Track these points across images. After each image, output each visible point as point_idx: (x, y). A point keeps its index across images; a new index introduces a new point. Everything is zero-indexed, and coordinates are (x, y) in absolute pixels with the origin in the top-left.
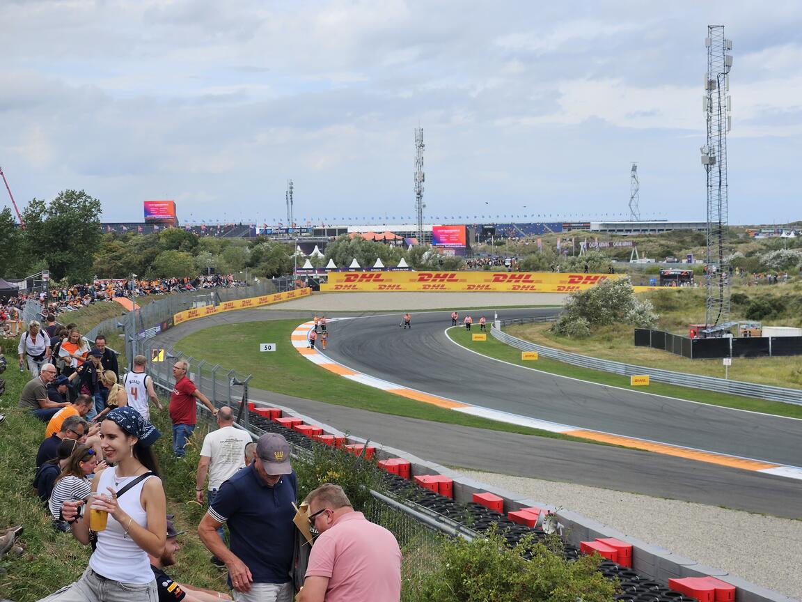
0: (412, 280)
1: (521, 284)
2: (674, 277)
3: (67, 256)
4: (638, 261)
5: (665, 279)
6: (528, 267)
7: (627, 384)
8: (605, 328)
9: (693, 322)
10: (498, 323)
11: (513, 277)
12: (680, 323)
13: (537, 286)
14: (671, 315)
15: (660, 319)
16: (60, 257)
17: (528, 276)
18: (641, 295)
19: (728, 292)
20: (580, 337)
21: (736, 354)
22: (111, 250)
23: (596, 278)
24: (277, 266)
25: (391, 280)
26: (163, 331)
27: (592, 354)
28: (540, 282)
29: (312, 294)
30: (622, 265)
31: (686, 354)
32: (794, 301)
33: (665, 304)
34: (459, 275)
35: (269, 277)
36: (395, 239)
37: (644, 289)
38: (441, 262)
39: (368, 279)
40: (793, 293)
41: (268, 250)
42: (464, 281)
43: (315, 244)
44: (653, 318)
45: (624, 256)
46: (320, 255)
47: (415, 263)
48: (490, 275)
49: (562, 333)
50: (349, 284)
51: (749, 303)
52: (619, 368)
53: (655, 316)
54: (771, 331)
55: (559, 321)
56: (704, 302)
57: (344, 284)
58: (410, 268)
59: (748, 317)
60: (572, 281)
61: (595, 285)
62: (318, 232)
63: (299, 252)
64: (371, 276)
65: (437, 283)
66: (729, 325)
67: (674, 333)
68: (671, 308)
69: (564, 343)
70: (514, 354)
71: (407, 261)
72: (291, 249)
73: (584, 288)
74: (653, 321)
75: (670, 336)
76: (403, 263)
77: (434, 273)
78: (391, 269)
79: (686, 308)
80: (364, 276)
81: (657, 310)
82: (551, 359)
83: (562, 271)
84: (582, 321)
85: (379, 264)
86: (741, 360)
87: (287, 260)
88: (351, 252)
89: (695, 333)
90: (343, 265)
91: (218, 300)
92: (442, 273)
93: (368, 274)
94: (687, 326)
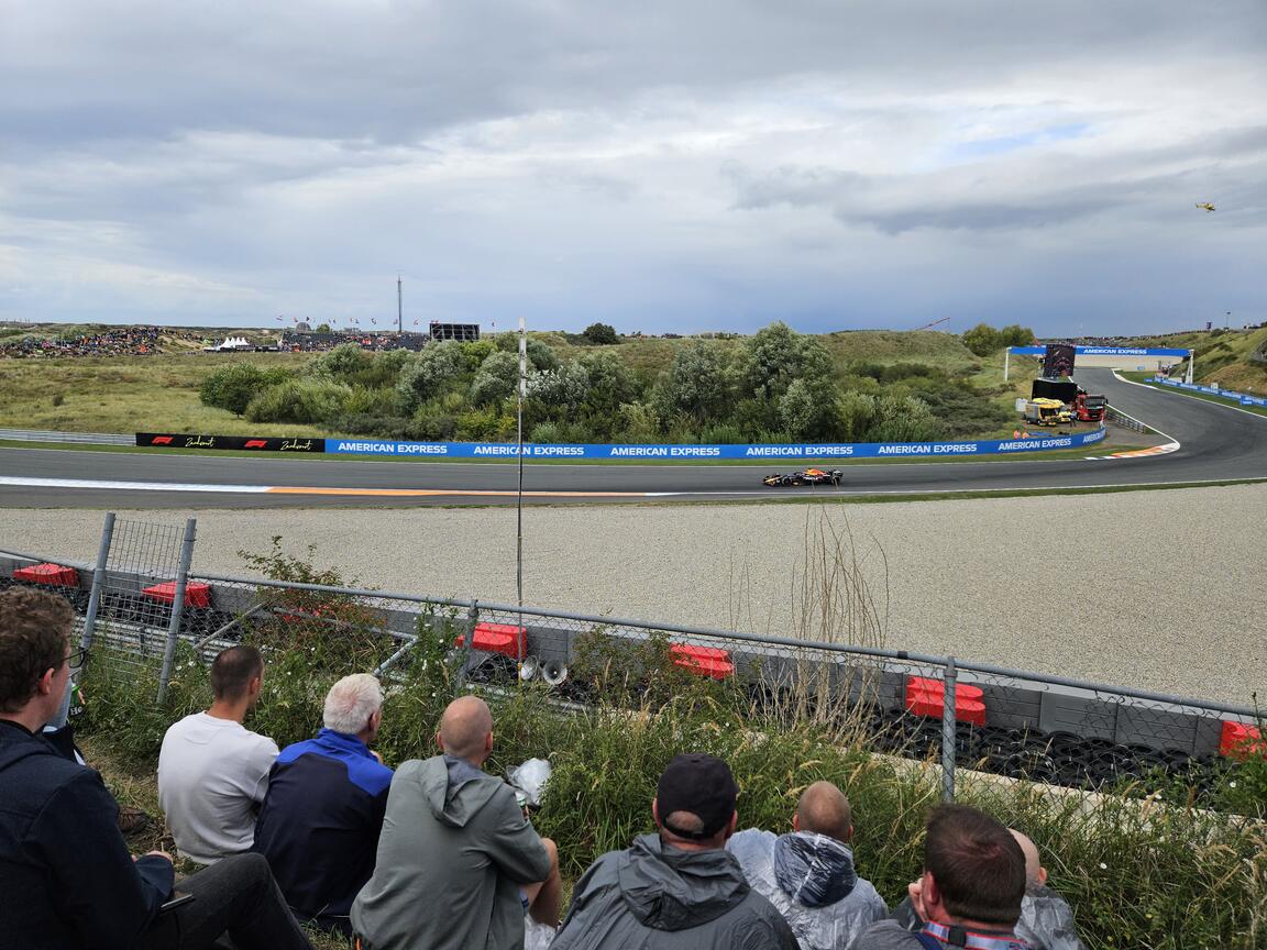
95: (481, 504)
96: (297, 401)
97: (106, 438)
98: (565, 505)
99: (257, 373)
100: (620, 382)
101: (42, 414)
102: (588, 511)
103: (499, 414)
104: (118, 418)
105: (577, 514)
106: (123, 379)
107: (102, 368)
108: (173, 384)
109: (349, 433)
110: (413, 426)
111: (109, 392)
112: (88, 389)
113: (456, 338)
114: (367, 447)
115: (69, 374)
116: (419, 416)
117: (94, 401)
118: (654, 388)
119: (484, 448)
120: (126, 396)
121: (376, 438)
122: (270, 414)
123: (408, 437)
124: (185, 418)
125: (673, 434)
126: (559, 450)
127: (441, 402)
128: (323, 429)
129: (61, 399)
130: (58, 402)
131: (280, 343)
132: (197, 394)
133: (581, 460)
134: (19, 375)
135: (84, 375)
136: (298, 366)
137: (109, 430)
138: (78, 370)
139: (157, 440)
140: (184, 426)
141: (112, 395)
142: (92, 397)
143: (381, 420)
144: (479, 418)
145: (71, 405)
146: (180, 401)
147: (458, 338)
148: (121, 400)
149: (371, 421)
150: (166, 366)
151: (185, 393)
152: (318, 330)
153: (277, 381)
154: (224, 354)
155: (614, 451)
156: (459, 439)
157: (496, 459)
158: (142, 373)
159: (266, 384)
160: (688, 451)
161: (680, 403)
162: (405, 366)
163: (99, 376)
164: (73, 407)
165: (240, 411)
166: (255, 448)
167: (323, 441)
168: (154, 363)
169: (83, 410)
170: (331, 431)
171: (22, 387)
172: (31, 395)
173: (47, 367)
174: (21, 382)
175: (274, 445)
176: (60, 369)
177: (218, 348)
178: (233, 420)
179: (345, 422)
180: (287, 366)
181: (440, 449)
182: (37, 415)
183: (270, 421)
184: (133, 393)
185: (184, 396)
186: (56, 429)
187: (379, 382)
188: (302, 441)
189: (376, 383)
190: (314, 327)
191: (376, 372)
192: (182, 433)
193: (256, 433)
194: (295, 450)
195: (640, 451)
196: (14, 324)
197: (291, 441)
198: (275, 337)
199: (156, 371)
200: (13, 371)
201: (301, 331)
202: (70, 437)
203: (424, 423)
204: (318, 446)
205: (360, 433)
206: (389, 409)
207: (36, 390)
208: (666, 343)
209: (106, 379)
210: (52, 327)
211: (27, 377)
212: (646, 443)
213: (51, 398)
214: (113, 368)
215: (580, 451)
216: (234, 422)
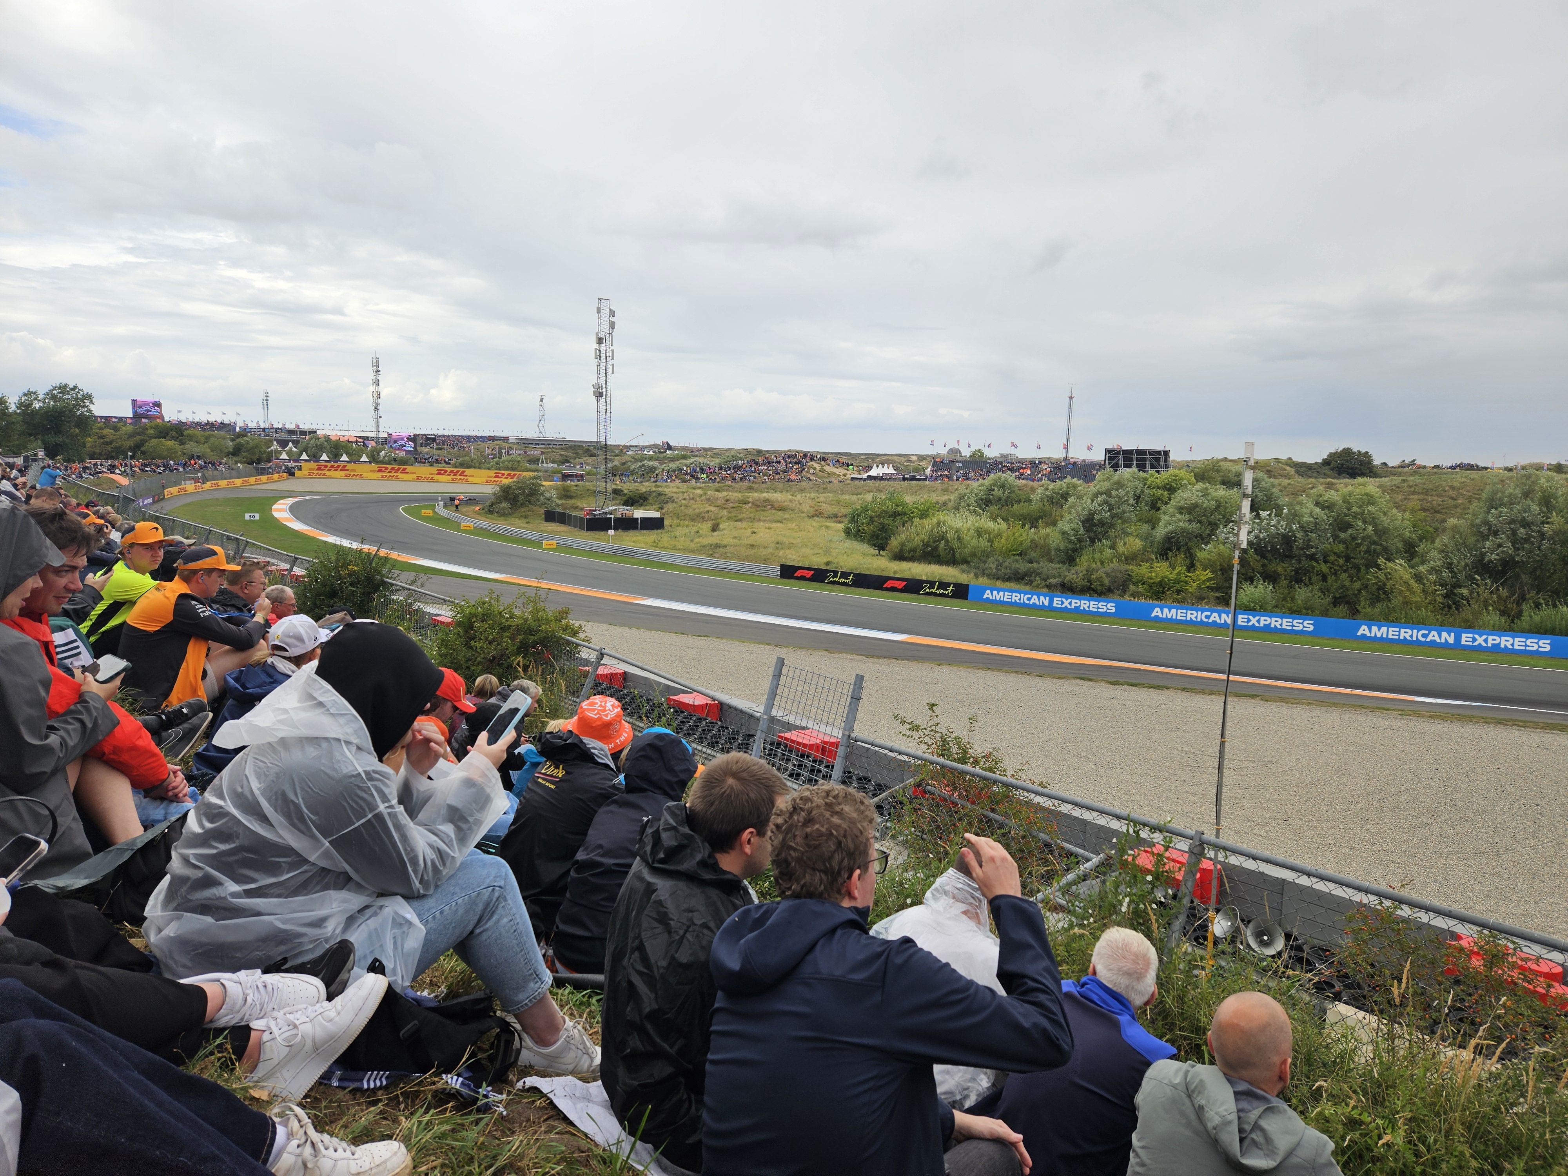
0: (371, 471)
1: (459, 477)
2: (572, 476)
3: (60, 439)
4: (545, 465)
5: (565, 477)
6: (462, 465)
7: (541, 547)
8: (523, 510)
9: (588, 506)
10: (441, 503)
11: (452, 472)
12: (577, 507)
13: (470, 479)
14: (571, 502)
15: (562, 505)
16: (52, 439)
17: (463, 472)
18: (549, 486)
19: (610, 487)
20: (503, 514)
21: (616, 529)
22: (102, 437)
23: (515, 475)
24: (257, 456)
25: (354, 471)
26: (154, 502)
27: (514, 526)
28: (472, 476)
29: (288, 479)
30: (533, 467)
31: (581, 528)
32: (654, 494)
33: (566, 494)
34: (409, 468)
35: (251, 463)
36: (357, 442)
37: (551, 483)
38: (395, 460)
39: (336, 469)
40: (654, 489)
41: (248, 443)
42: (414, 473)
43: (289, 441)
44: (558, 504)
45: (536, 461)
46: (294, 449)
47: (374, 458)
48: (434, 470)
49: (490, 512)
50: (320, 472)
51: (625, 495)
52: (535, 536)
53: (560, 502)
54: (639, 514)
55: (488, 504)
56: (595, 493)
57: (316, 472)
58: (370, 462)
59: (623, 505)
60: (497, 477)
61: (515, 479)
62: (291, 432)
63: (275, 446)
64: (338, 467)
65: (392, 474)
66: (611, 508)
67: (573, 514)
68: (571, 497)
69: (492, 519)
70: (456, 525)
71: (368, 457)
72: (269, 443)
73: (506, 481)
74: (558, 505)
75: (570, 516)
76: (364, 458)
77: (390, 467)
78: (354, 462)
79: (581, 497)
80: (332, 467)
81: (560, 498)
82: (483, 529)
83: (489, 469)
84: (505, 505)
85: (345, 458)
86: (620, 532)
87: (265, 452)
88: (320, 448)
89: (588, 514)
90: (314, 457)
91: (204, 480)
92: (397, 467)
93: (336, 465)
94: (582, 509)
95: (1158, 684)
96: (943, 537)
97: (753, 567)
98: (1282, 700)
99: (903, 504)
100: (1382, 532)
101: (700, 540)
102: (1317, 712)
103: (1191, 567)
104: (766, 548)
105: (1300, 715)
106: (773, 507)
107: (756, 495)
108: (818, 514)
109: (998, 579)
110: (1075, 575)
111: (759, 520)
112: (740, 517)
113: (1138, 466)
114: (1016, 597)
115: (727, 500)
116: (1084, 562)
117: (745, 529)
118: (1438, 543)
119: (1166, 610)
120: (774, 525)
121: (1027, 588)
122: (914, 550)
123: (1068, 589)
124: (827, 552)
125: (1466, 613)
126: (1275, 622)
127: (1112, 547)
128: (969, 572)
129: (718, 525)
130: (715, 528)
131: (928, 471)
132: (841, 526)
133: (1310, 639)
134: (685, 499)
135: (740, 502)
136: (945, 498)
137: (757, 559)
138: (735, 496)
139: (798, 573)
140: (826, 560)
141: (762, 523)
142: (744, 524)
143: (1035, 565)
144: (1161, 570)
145: (725, 532)
146: (823, 531)
147: (1141, 467)
148: (769, 528)
149: (1023, 567)
150: (812, 495)
151: (828, 524)
152: (970, 456)
153: (924, 515)
154: (871, 483)
155: (1363, 630)
156: (1133, 595)
157: (1182, 627)
158: (791, 501)
159: (911, 519)
160: (1493, 640)
161: (1482, 567)
162: (1071, 500)
163: (753, 503)
164: (728, 533)
165: (881, 548)
166: (893, 589)
167: (967, 586)
168: (802, 490)
169: (735, 538)
170: (976, 576)
171: (686, 511)
172: (693, 520)
173: (709, 492)
174: (686, 506)
175: (913, 587)
176: (720, 495)
177: (865, 476)
178: (873, 556)
179: (993, 566)
180: (935, 498)
181: (1107, 607)
182: (697, 540)
183: (911, 559)
184: (781, 522)
185: (827, 527)
186: (711, 556)
187: (1037, 520)
188: (943, 585)
189: (1033, 520)
190: (966, 453)
191: (1035, 507)
192: (823, 567)
193: (895, 572)
194: (935, 594)
195: (1406, 633)
196: (684, 448)
197: (932, 584)
198: (923, 464)
199: (804, 500)
200: (681, 495)
201: (952, 457)
202: (724, 563)
203: (1090, 572)
204: (961, 592)
205: (1009, 579)
206: (1046, 553)
207: (698, 515)
208: (1460, 477)
209: (758, 506)
210: (715, 451)
211: (692, 502)
212: (1420, 623)
213: (709, 525)
214: (765, 495)
215: (1308, 625)
216: (875, 558)
